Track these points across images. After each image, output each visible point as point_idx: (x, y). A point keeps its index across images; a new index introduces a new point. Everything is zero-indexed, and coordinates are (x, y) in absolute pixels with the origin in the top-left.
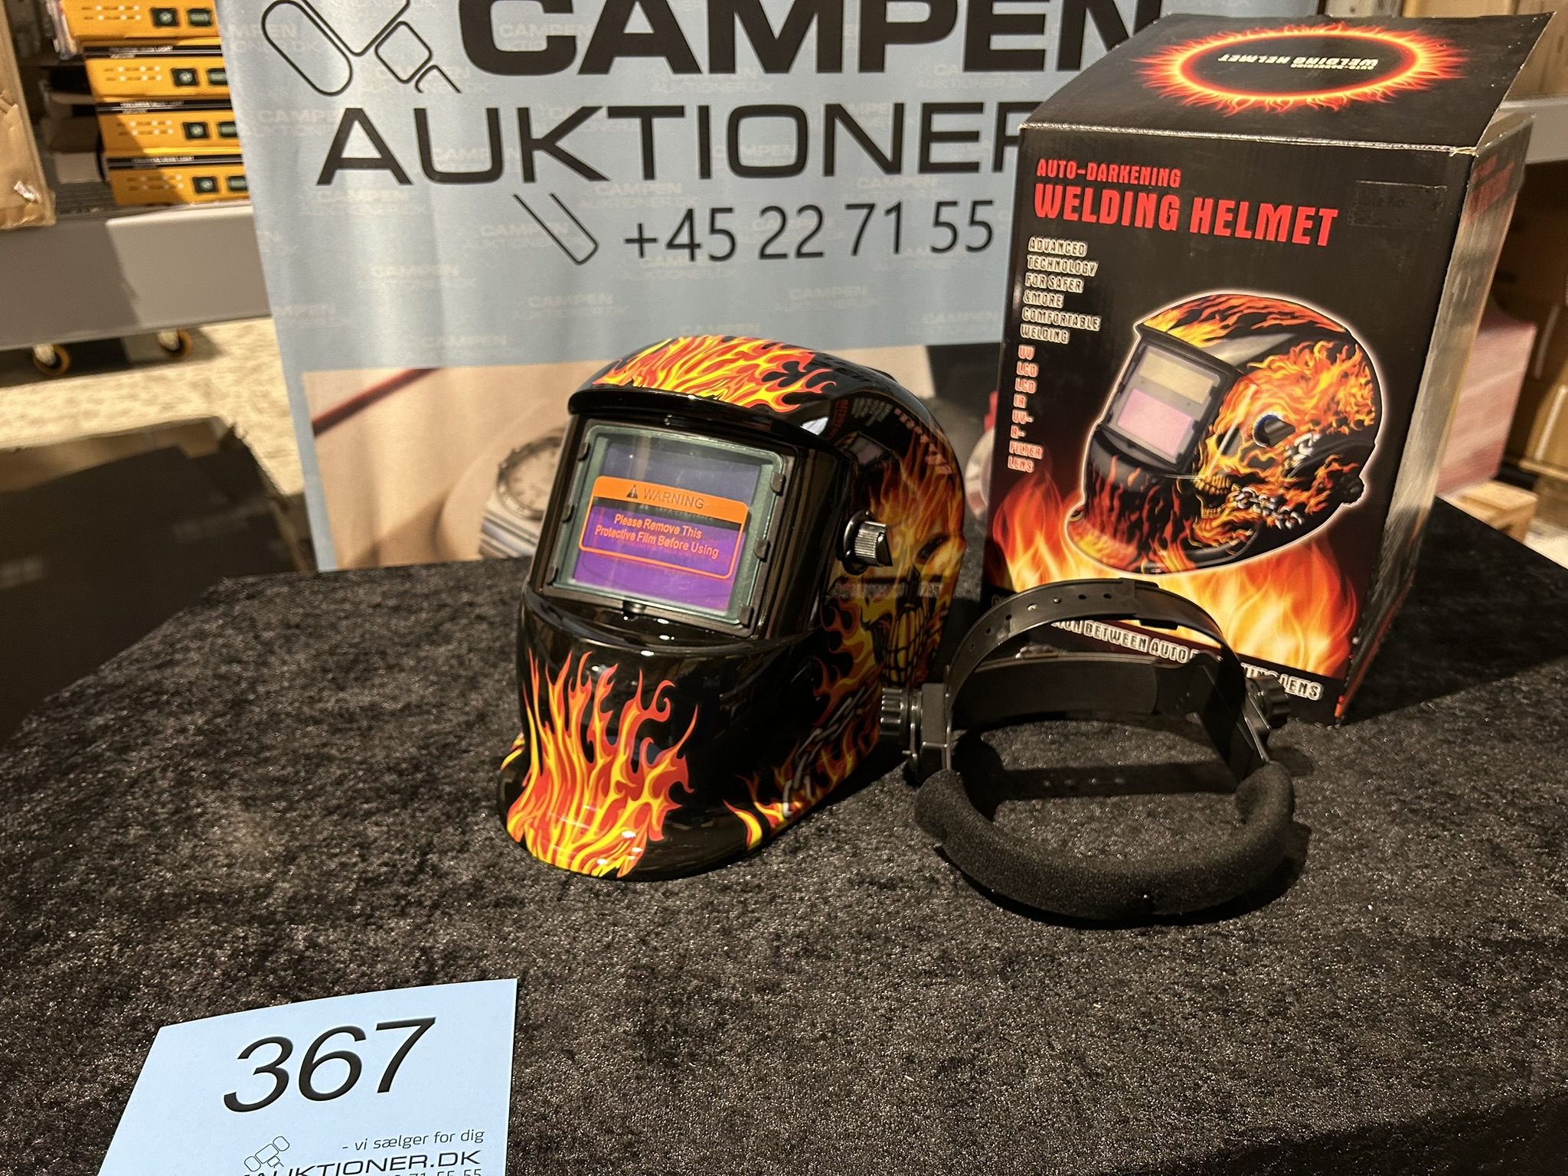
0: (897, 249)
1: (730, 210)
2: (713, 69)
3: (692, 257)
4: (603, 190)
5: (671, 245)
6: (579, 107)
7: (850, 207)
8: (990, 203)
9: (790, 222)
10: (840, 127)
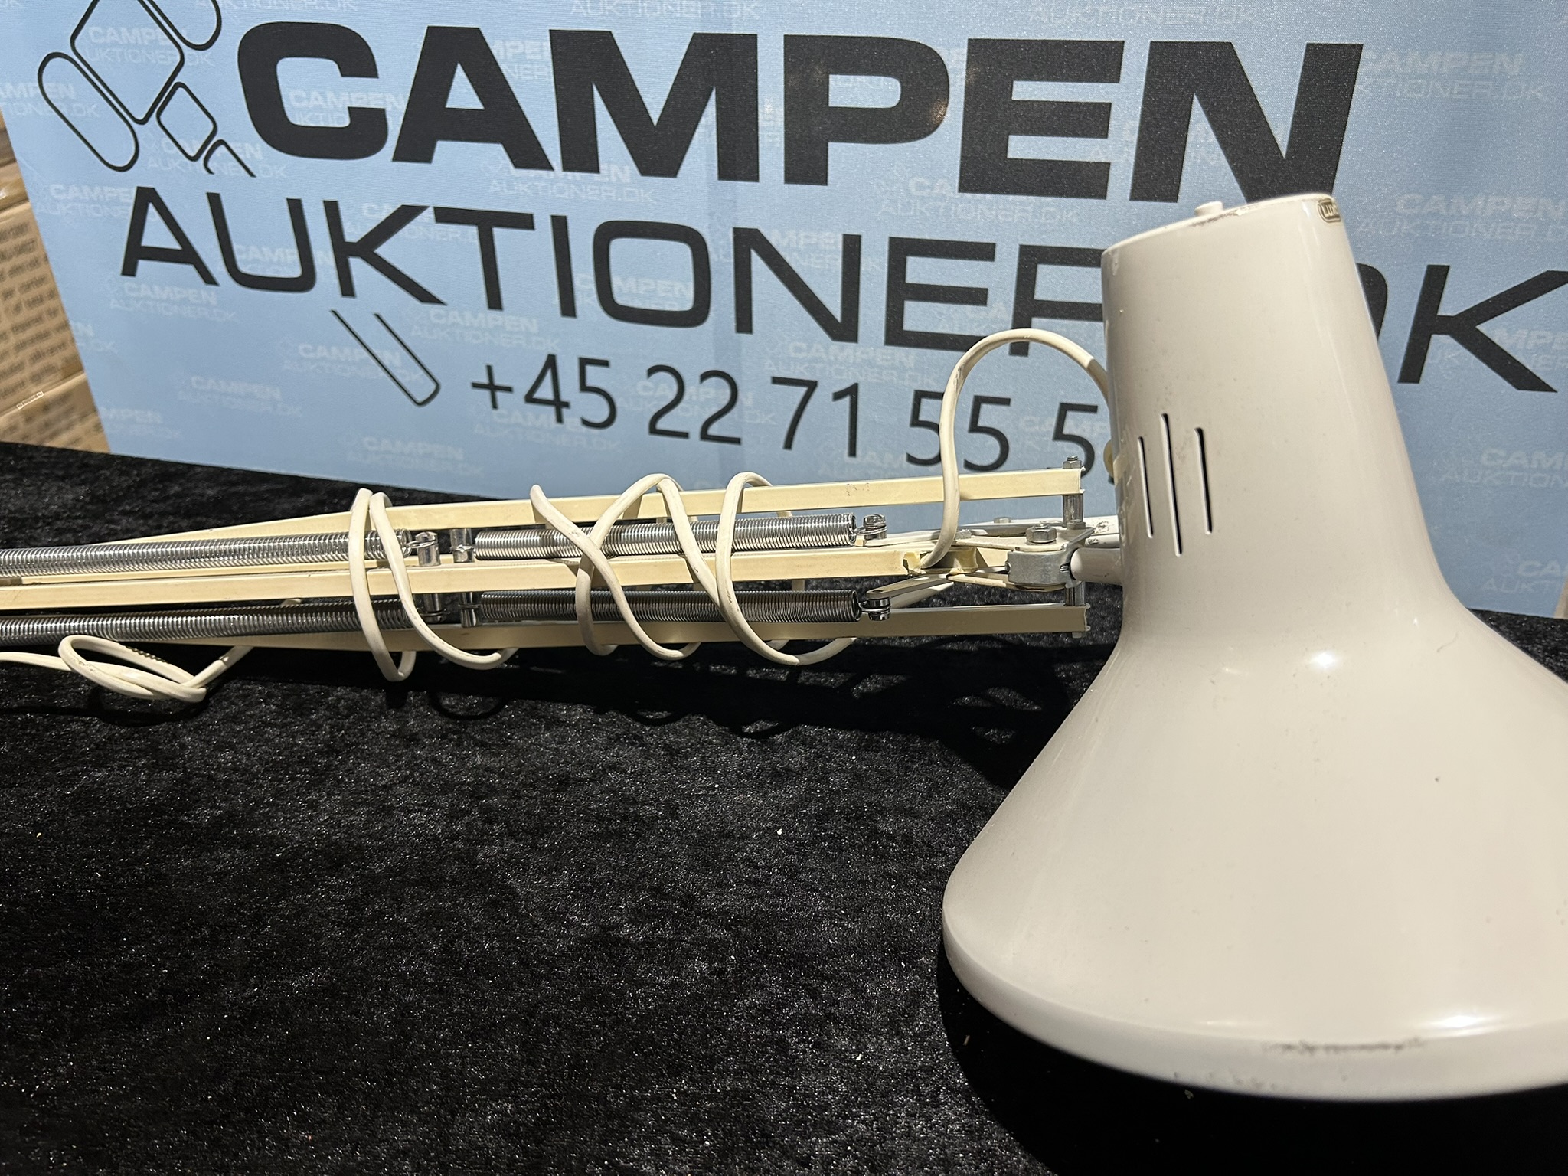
0: (853, 452)
1: (605, 363)
2: (567, 166)
3: (560, 419)
4: (438, 316)
5: (530, 398)
6: (399, 205)
7: (776, 380)
8: (1006, 402)
9: (690, 390)
10: (757, 263)
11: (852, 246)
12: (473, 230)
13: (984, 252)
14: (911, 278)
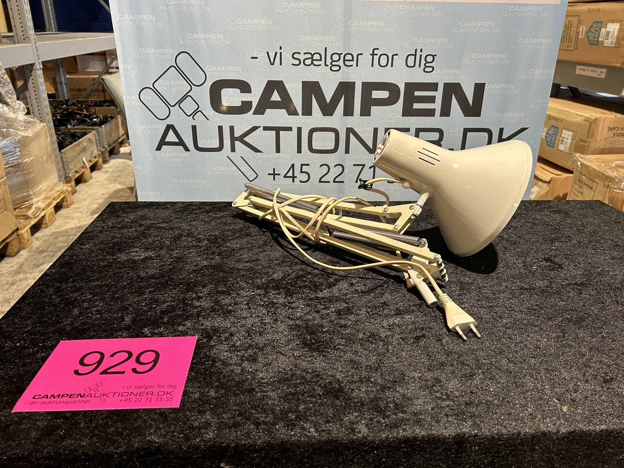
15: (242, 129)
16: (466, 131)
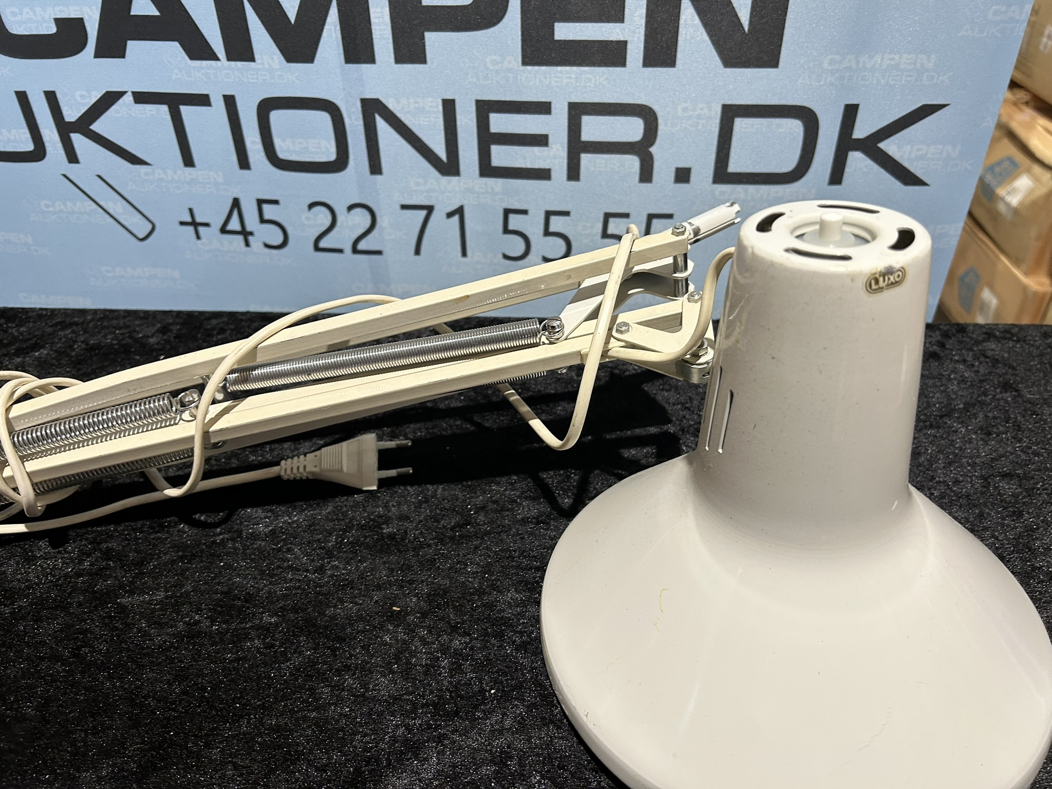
0: (464, 254)
1: (276, 202)
2: (230, 58)
3: (247, 244)
4: (146, 174)
5: (224, 230)
6: (104, 92)
7: (404, 207)
8: (567, 214)
9: (341, 218)
10: (381, 124)
11: (449, 107)
12: (164, 108)
13: (544, 108)
14: (494, 129)
15: (78, 98)
16: (730, 113)
